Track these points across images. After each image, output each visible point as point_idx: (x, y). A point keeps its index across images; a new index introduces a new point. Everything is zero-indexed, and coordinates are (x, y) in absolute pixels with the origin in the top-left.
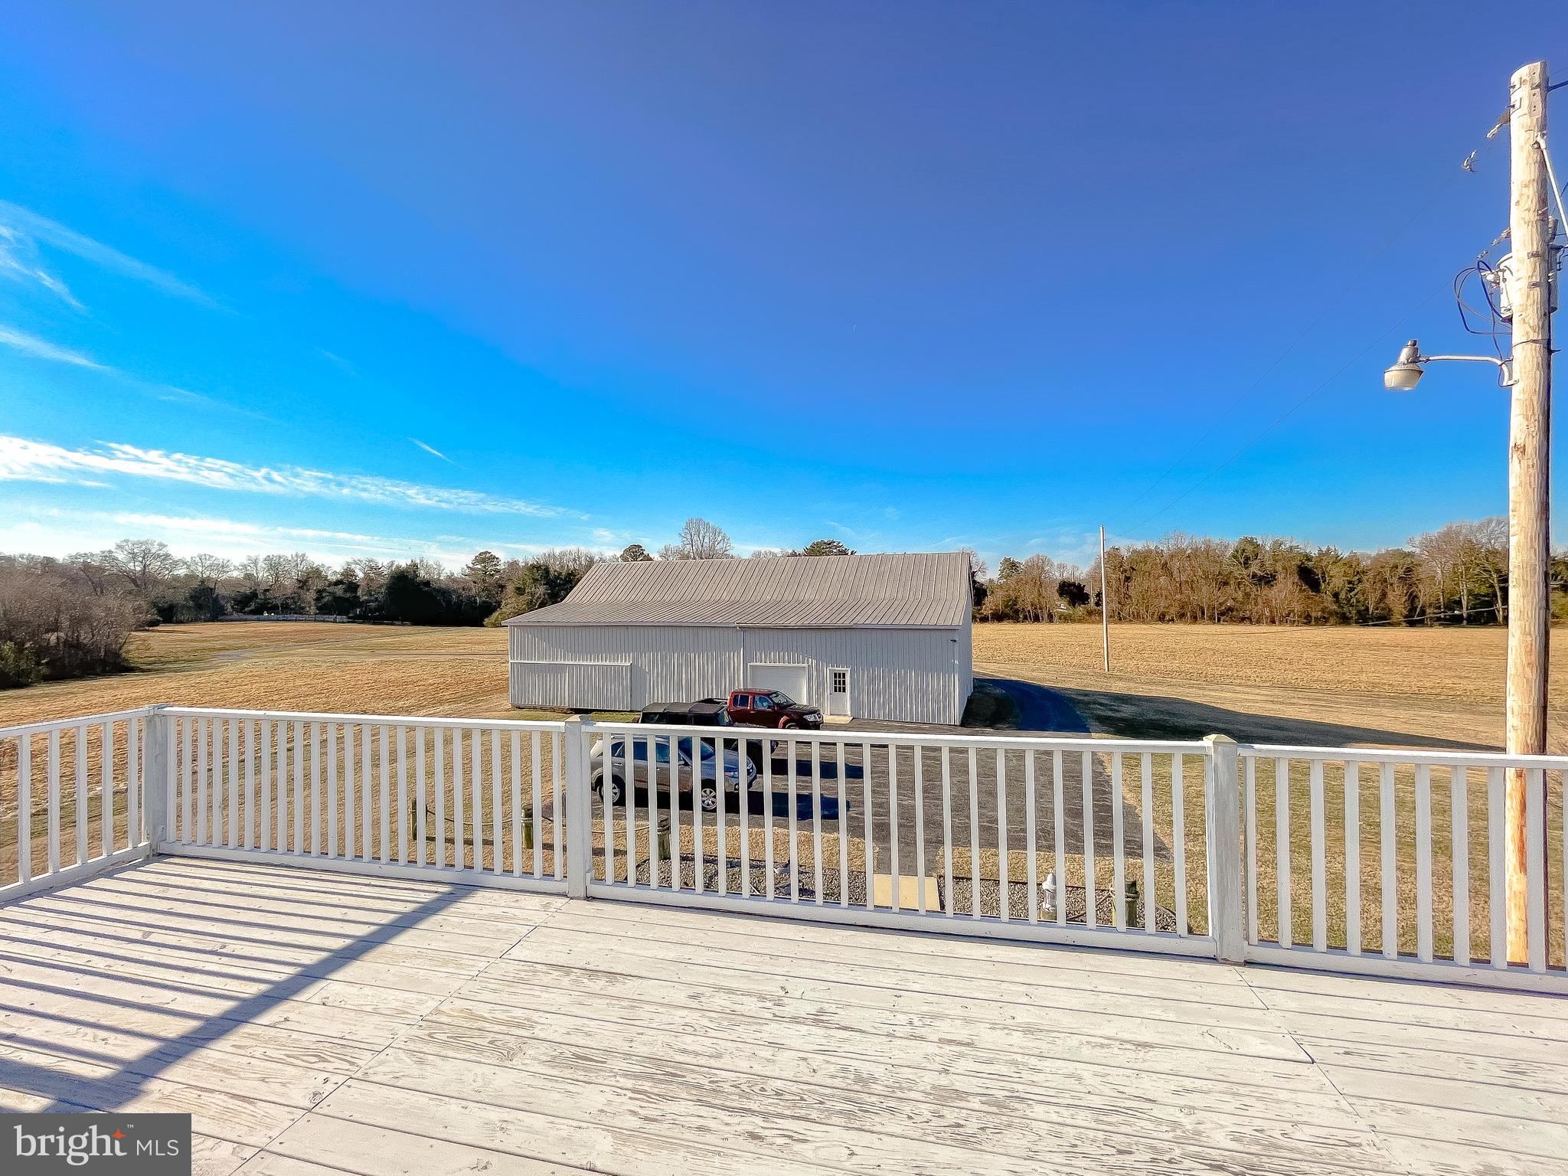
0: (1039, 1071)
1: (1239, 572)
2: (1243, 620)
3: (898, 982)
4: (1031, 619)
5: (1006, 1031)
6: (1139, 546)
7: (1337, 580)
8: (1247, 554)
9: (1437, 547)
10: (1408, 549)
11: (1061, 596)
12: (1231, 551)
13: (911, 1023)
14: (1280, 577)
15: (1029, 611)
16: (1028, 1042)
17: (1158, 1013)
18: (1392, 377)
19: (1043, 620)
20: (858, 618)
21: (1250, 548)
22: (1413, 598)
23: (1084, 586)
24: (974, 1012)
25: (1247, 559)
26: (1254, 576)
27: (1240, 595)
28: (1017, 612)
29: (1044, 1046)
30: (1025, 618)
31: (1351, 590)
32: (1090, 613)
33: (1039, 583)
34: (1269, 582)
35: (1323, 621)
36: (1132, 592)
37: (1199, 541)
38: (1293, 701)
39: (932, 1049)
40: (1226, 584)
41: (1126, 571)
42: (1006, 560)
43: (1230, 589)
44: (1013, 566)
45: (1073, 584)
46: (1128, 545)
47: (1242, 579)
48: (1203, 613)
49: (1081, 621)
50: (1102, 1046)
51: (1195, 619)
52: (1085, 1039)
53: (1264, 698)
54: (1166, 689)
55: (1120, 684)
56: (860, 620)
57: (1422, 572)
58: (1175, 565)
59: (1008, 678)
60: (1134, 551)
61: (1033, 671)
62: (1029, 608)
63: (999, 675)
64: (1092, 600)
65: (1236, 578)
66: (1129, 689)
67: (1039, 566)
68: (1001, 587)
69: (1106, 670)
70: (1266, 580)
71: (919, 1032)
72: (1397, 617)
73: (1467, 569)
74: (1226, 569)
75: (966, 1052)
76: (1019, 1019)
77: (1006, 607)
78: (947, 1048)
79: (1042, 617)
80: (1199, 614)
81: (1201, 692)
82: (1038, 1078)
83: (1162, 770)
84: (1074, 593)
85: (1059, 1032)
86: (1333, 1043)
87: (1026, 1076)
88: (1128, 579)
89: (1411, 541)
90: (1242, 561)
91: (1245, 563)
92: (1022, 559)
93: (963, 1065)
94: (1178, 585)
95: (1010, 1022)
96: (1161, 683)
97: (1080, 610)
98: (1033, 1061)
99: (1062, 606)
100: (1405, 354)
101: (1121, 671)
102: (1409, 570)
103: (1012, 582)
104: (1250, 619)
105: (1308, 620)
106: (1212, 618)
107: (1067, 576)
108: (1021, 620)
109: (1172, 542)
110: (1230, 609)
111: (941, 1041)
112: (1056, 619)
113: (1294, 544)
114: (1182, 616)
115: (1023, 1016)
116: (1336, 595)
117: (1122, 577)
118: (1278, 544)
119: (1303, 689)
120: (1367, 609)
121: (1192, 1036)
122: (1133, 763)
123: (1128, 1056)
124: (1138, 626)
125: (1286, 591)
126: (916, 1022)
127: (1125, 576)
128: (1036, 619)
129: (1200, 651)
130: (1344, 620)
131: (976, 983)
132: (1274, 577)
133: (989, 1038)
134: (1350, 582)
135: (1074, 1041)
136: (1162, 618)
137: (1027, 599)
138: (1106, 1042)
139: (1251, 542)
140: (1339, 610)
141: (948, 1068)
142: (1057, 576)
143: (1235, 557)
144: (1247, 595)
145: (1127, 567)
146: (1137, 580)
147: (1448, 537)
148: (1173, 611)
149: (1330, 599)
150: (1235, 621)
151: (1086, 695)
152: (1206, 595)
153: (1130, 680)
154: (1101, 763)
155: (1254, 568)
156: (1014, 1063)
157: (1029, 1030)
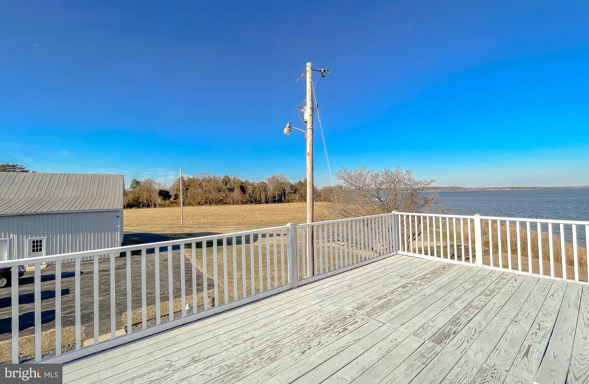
0: (276, 333)
1: (224, 187)
2: (225, 203)
3: (214, 334)
4: (146, 206)
5: (260, 329)
6: (191, 177)
7: (250, 190)
8: (226, 181)
9: (271, 181)
10: (265, 181)
11: (159, 196)
12: (221, 181)
13: (230, 343)
14: (235, 189)
15: (145, 203)
16: (267, 328)
17: (290, 306)
18: (286, 130)
19: (151, 206)
20: (54, 208)
21: (227, 179)
22: (266, 196)
23: (170, 192)
24: (246, 329)
25: (226, 183)
26: (228, 188)
27: (224, 195)
28: (139, 203)
29: (273, 327)
30: (143, 206)
31: (253, 193)
32: (172, 203)
33: (149, 190)
34: (232, 191)
35: (246, 203)
36: (189, 195)
37: (212, 176)
38: (242, 228)
39: (244, 345)
40: (220, 191)
41: (186, 186)
42: (134, 180)
43: (222, 193)
44: (138, 183)
45: (165, 191)
46: (187, 176)
47: (225, 189)
48: (213, 202)
49: (169, 206)
50: (285, 319)
51: (210, 203)
52: (280, 320)
53: (234, 229)
54: (204, 229)
55: (188, 229)
56: (55, 209)
57: (268, 188)
58: (204, 184)
59: (140, 232)
60: (189, 179)
61: (151, 228)
62: (145, 201)
63: (135, 231)
64: (173, 197)
65: (223, 189)
66: (191, 231)
67: (150, 183)
68: (131, 192)
69: (182, 225)
70: (231, 190)
71: (235, 343)
72: (263, 201)
73: (277, 187)
74: (220, 186)
75: (254, 340)
76: (260, 325)
77: (134, 201)
78: (248, 343)
79: (151, 205)
80: (212, 202)
81: (216, 229)
82: (278, 334)
83: (210, 258)
84: (165, 194)
85: (272, 322)
86: (324, 295)
87: (275, 336)
88: (187, 189)
89: (266, 179)
90: (225, 183)
91: (226, 184)
92: (141, 180)
93: (256, 344)
94: (204, 191)
95: (258, 327)
96: (202, 228)
97: (167, 202)
98: (273, 332)
99: (159, 200)
100: (288, 125)
101: (187, 225)
102: (265, 187)
103: (137, 190)
104: (227, 203)
105: (243, 203)
106: (216, 203)
107: (161, 188)
108: (141, 207)
109: (203, 176)
110: (221, 200)
111: (244, 342)
112: (157, 206)
113: (239, 179)
114: (206, 203)
115: (261, 323)
116: (249, 195)
117: (185, 189)
118: (235, 178)
119: (245, 224)
120: (257, 199)
121: (300, 307)
122: (200, 257)
123: (292, 318)
124: (191, 207)
125: (237, 194)
126: (231, 341)
127: (186, 188)
128: (149, 206)
129: (213, 215)
130: (252, 202)
131: (239, 322)
132: (234, 189)
133: (257, 333)
134: (253, 191)
135: (278, 322)
136: (199, 204)
137: (144, 197)
138: (285, 318)
139: (228, 177)
140: (251, 199)
141: (253, 347)
142: (157, 188)
143: (222, 182)
144: (226, 195)
145: (187, 185)
146: (190, 189)
147: (273, 178)
148: (203, 201)
149: (248, 196)
150: (223, 204)
151: (176, 235)
152: (214, 195)
153: (191, 227)
154: (188, 260)
155: (228, 186)
156: (269, 335)
157: (265, 325)
